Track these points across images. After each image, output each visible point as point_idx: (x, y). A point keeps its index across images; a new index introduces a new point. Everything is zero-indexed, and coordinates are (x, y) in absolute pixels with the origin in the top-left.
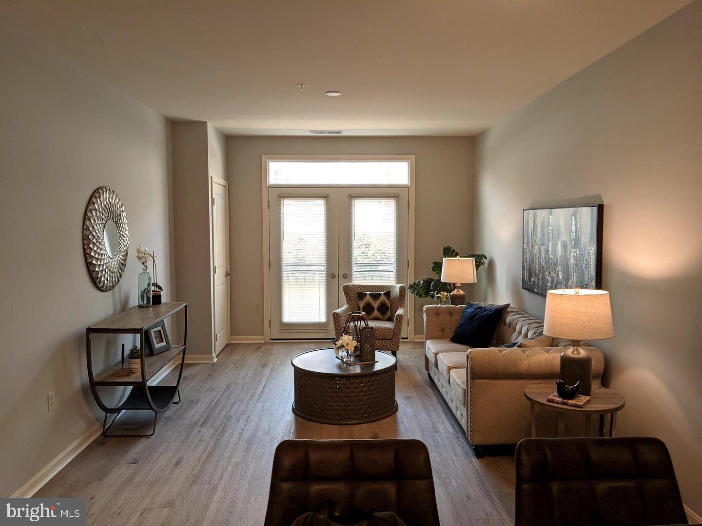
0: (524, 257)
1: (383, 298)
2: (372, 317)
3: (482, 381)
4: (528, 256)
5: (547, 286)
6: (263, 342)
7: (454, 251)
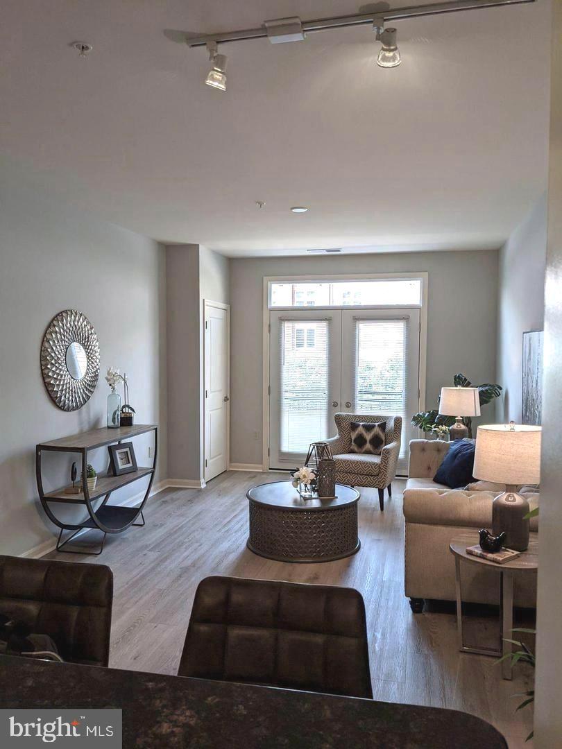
1: (377, 430)
2: (364, 450)
3: (418, 525)
6: (261, 471)
7: (466, 380)
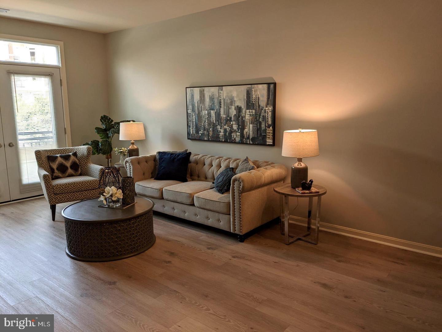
0: (189, 119)
1: (73, 158)
2: (67, 174)
4: (194, 118)
5: (219, 135)
7: (110, 119)
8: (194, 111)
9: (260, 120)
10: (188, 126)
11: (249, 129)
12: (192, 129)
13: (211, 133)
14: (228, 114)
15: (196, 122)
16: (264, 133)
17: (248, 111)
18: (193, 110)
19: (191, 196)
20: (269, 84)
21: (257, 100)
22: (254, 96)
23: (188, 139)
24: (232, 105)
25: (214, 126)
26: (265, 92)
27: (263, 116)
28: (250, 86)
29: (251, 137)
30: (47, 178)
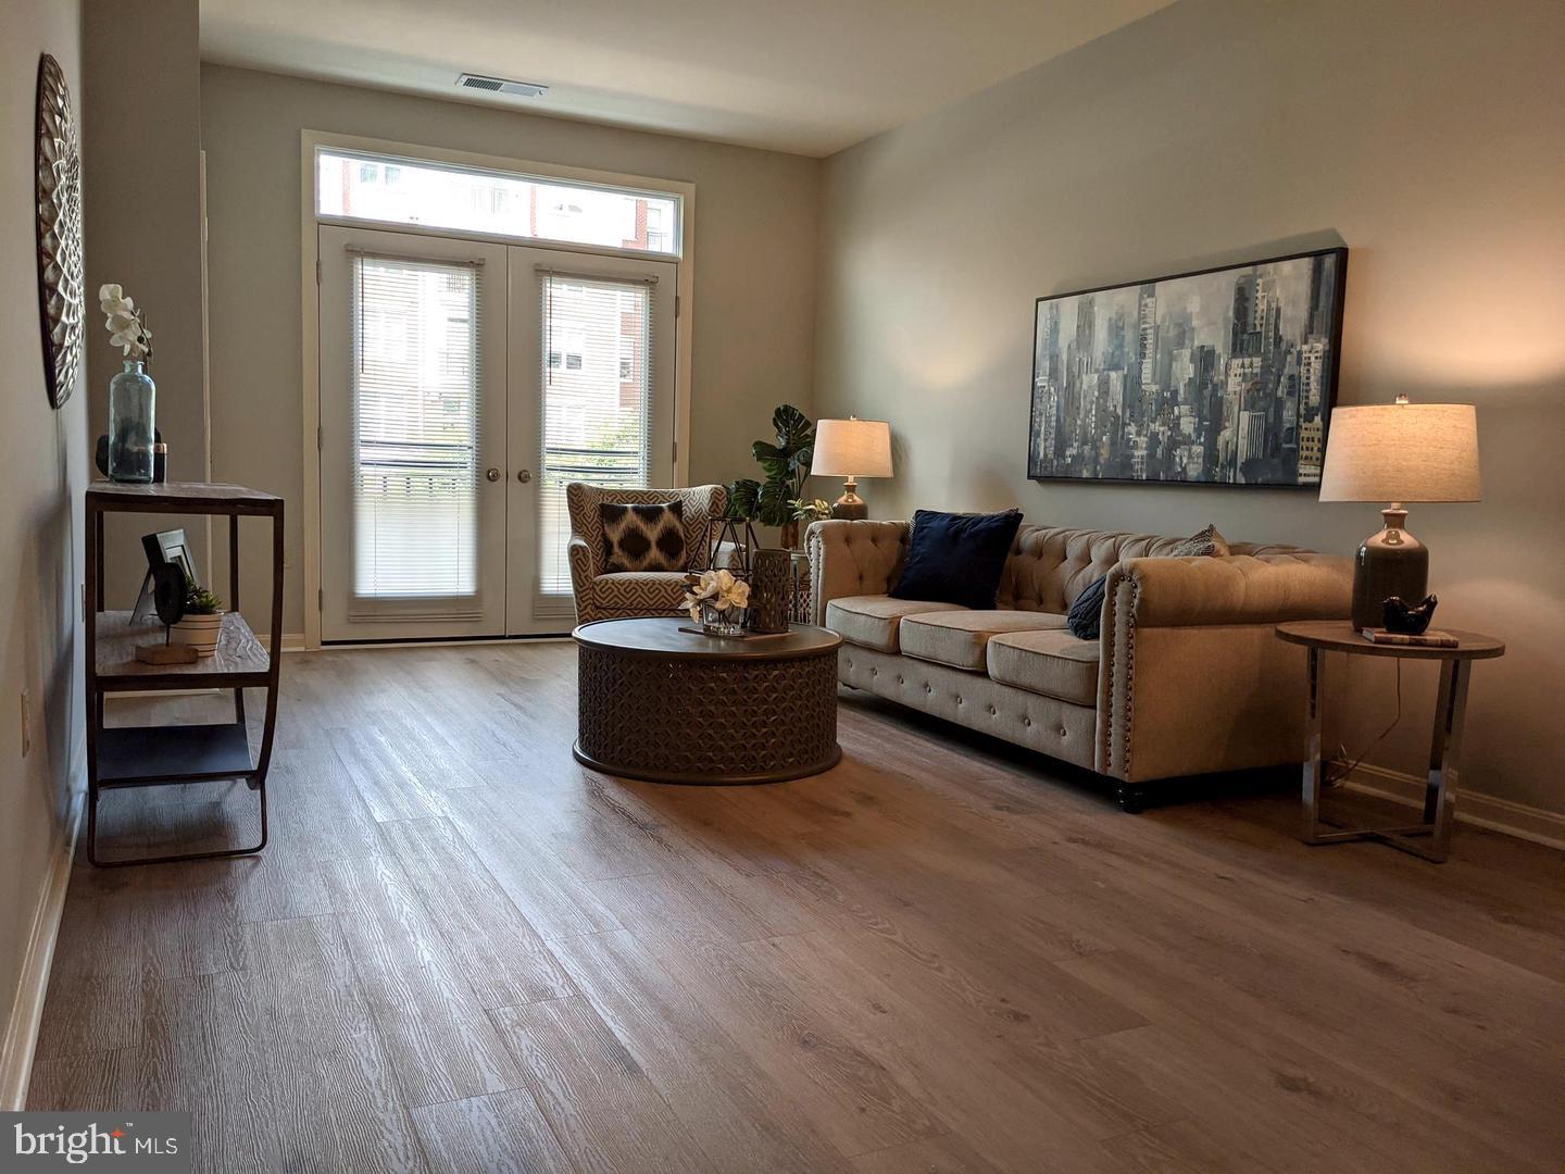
0: (1038, 406)
1: (668, 518)
2: (645, 561)
4: (1051, 404)
5: (1133, 456)
6: (303, 649)
8: (1056, 380)
9: (1279, 394)
10: (1033, 433)
11: (1239, 432)
12: (1046, 440)
13: (1105, 453)
14: (1165, 377)
15: (1058, 421)
16: (1290, 442)
17: (1237, 362)
18: (1054, 374)
19: (979, 641)
20: (1318, 255)
21: (1272, 321)
22: (1262, 306)
23: (1029, 477)
24: (1181, 345)
25: (1118, 425)
26: (1303, 288)
27: (1291, 377)
28: (1248, 270)
29: (1241, 459)
30: (581, 555)
